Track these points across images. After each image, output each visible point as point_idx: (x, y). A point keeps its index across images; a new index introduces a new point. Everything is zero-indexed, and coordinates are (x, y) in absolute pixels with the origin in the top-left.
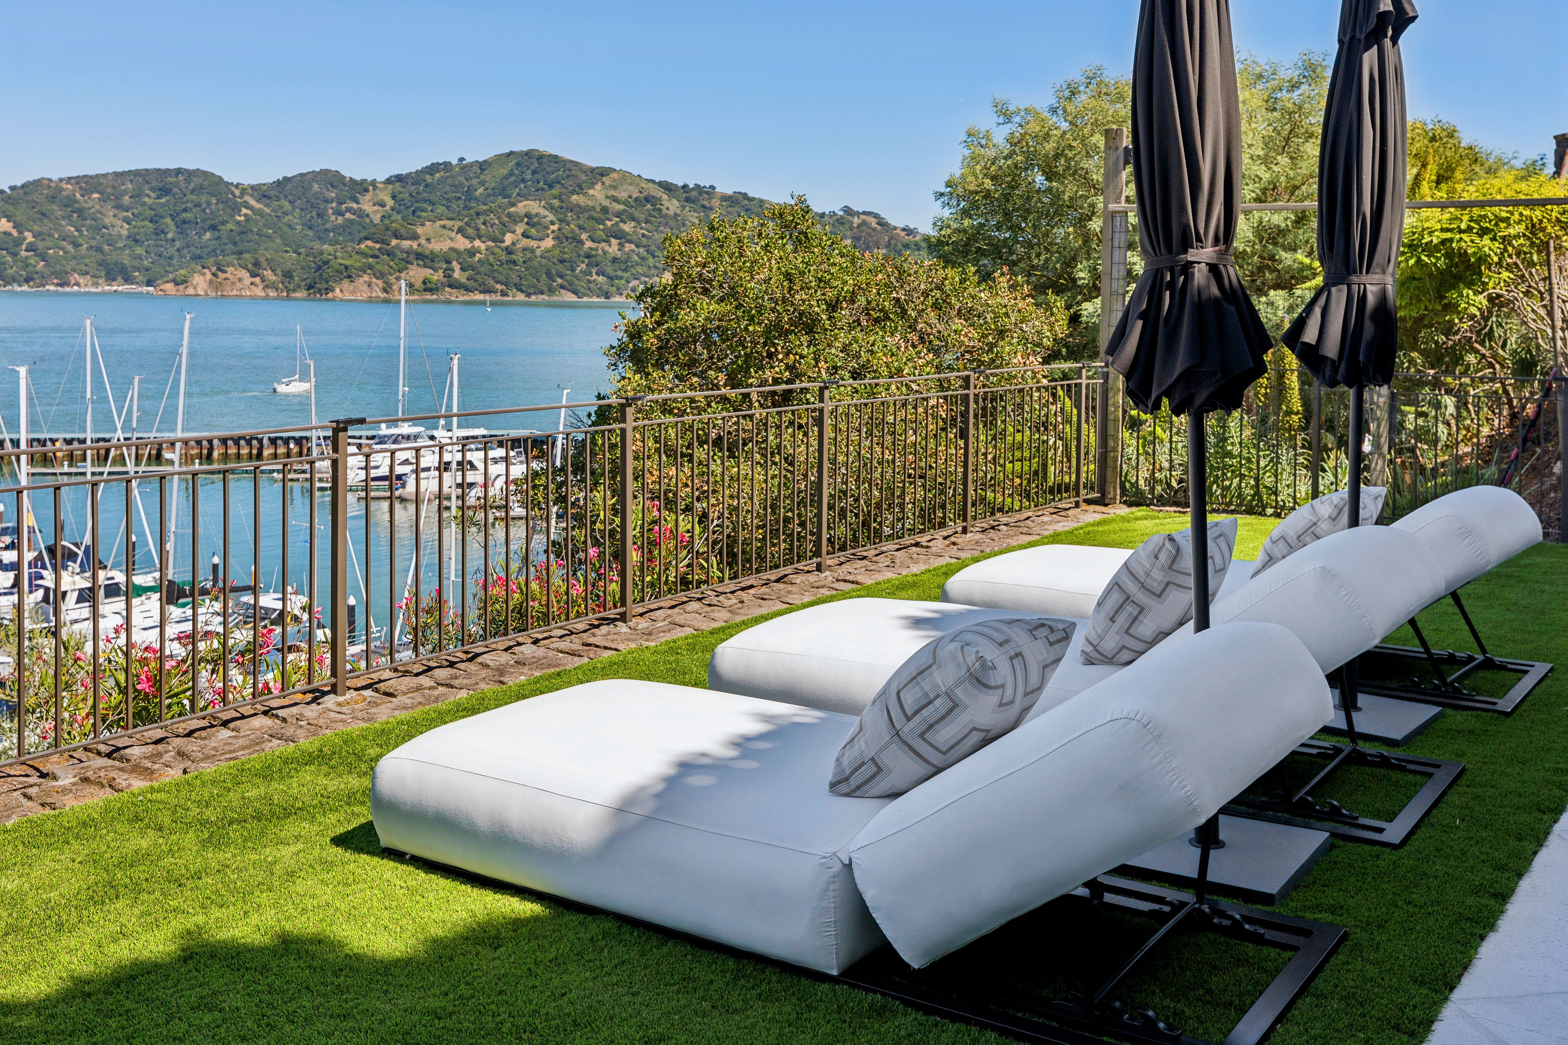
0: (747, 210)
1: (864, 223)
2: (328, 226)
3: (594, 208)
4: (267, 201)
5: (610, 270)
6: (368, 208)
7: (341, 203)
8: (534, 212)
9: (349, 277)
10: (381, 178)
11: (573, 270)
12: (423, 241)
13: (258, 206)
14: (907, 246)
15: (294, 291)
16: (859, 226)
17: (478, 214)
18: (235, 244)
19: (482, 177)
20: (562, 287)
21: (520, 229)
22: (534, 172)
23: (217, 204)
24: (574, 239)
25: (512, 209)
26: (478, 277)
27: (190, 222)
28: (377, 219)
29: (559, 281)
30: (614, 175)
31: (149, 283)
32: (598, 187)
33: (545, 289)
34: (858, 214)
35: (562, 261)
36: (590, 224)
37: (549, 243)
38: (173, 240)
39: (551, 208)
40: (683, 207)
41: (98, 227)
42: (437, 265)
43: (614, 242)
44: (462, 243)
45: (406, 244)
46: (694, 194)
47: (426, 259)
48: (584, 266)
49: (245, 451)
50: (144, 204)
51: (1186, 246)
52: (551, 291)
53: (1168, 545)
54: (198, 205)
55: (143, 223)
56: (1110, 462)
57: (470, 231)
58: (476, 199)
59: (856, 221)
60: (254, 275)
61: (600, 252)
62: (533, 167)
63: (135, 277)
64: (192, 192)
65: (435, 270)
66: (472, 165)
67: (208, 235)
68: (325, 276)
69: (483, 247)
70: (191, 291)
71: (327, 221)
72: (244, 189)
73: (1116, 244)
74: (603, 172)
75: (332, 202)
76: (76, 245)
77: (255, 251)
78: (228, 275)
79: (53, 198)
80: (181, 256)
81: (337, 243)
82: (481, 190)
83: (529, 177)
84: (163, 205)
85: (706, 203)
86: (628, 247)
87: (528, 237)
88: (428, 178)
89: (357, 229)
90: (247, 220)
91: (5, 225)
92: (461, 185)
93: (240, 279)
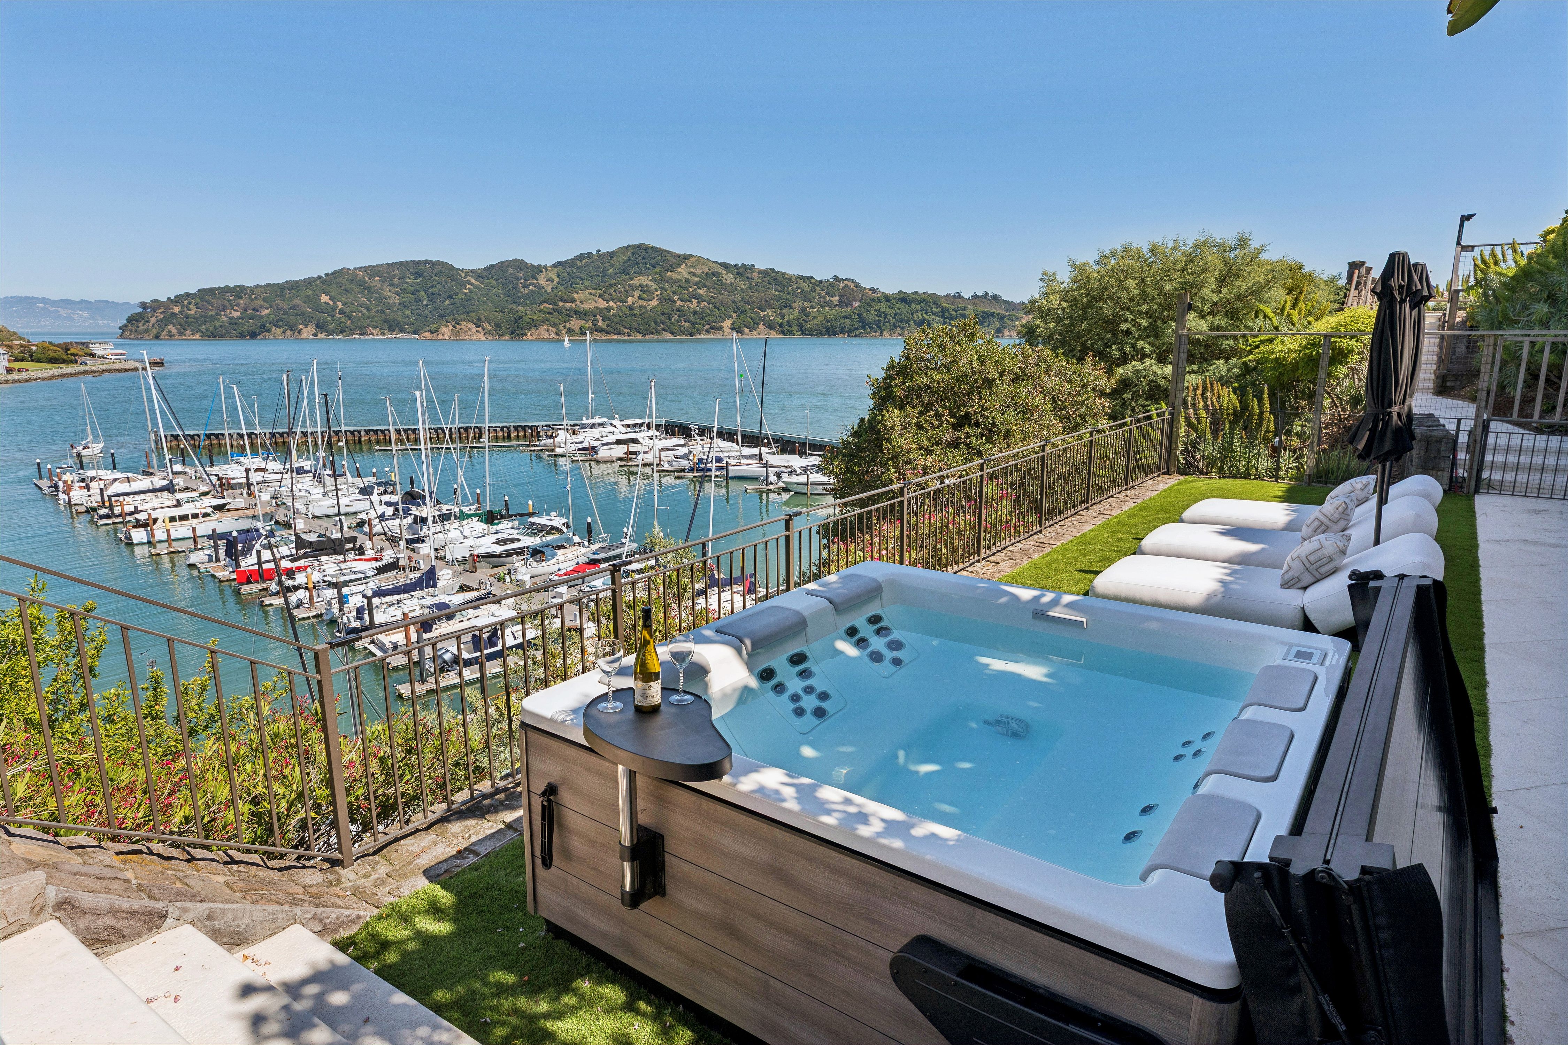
0: (775, 279)
1: (846, 286)
2: (519, 294)
3: (681, 280)
4: (481, 280)
5: (692, 319)
6: (543, 282)
7: (526, 280)
8: (645, 283)
9: (535, 326)
10: (550, 264)
11: (670, 320)
12: (579, 303)
13: (476, 283)
14: (873, 300)
15: (503, 335)
16: (843, 288)
17: (610, 285)
18: (464, 307)
19: (611, 262)
20: (664, 330)
21: (637, 294)
22: (643, 258)
23: (451, 282)
24: (669, 300)
25: (632, 282)
26: (613, 325)
27: (436, 294)
28: (549, 290)
29: (662, 326)
30: (693, 259)
31: (415, 332)
32: (683, 267)
33: (654, 331)
34: (843, 280)
35: (663, 314)
36: (678, 290)
37: (655, 303)
38: (427, 305)
39: (655, 280)
40: (736, 278)
41: (381, 299)
42: (588, 318)
43: (694, 301)
44: (602, 304)
45: (568, 305)
46: (742, 270)
47: (580, 314)
48: (677, 317)
50: (407, 283)
52: (658, 332)
54: (439, 283)
55: (408, 295)
57: (607, 296)
58: (608, 275)
59: (841, 285)
60: (478, 326)
61: (686, 308)
62: (642, 255)
63: (405, 329)
64: (436, 275)
65: (586, 321)
66: (605, 254)
67: (448, 302)
68: (520, 326)
69: (615, 306)
70: (441, 337)
71: (519, 291)
74: (687, 257)
75: (521, 279)
76: (369, 310)
77: (477, 311)
78: (462, 327)
79: (351, 281)
80: (433, 315)
81: (526, 305)
82: (611, 270)
83: (640, 261)
84: (419, 284)
85: (749, 275)
86: (703, 304)
87: (642, 299)
88: (578, 263)
89: (537, 296)
90: (471, 292)
91: (324, 298)
92: (599, 267)
93: (470, 329)
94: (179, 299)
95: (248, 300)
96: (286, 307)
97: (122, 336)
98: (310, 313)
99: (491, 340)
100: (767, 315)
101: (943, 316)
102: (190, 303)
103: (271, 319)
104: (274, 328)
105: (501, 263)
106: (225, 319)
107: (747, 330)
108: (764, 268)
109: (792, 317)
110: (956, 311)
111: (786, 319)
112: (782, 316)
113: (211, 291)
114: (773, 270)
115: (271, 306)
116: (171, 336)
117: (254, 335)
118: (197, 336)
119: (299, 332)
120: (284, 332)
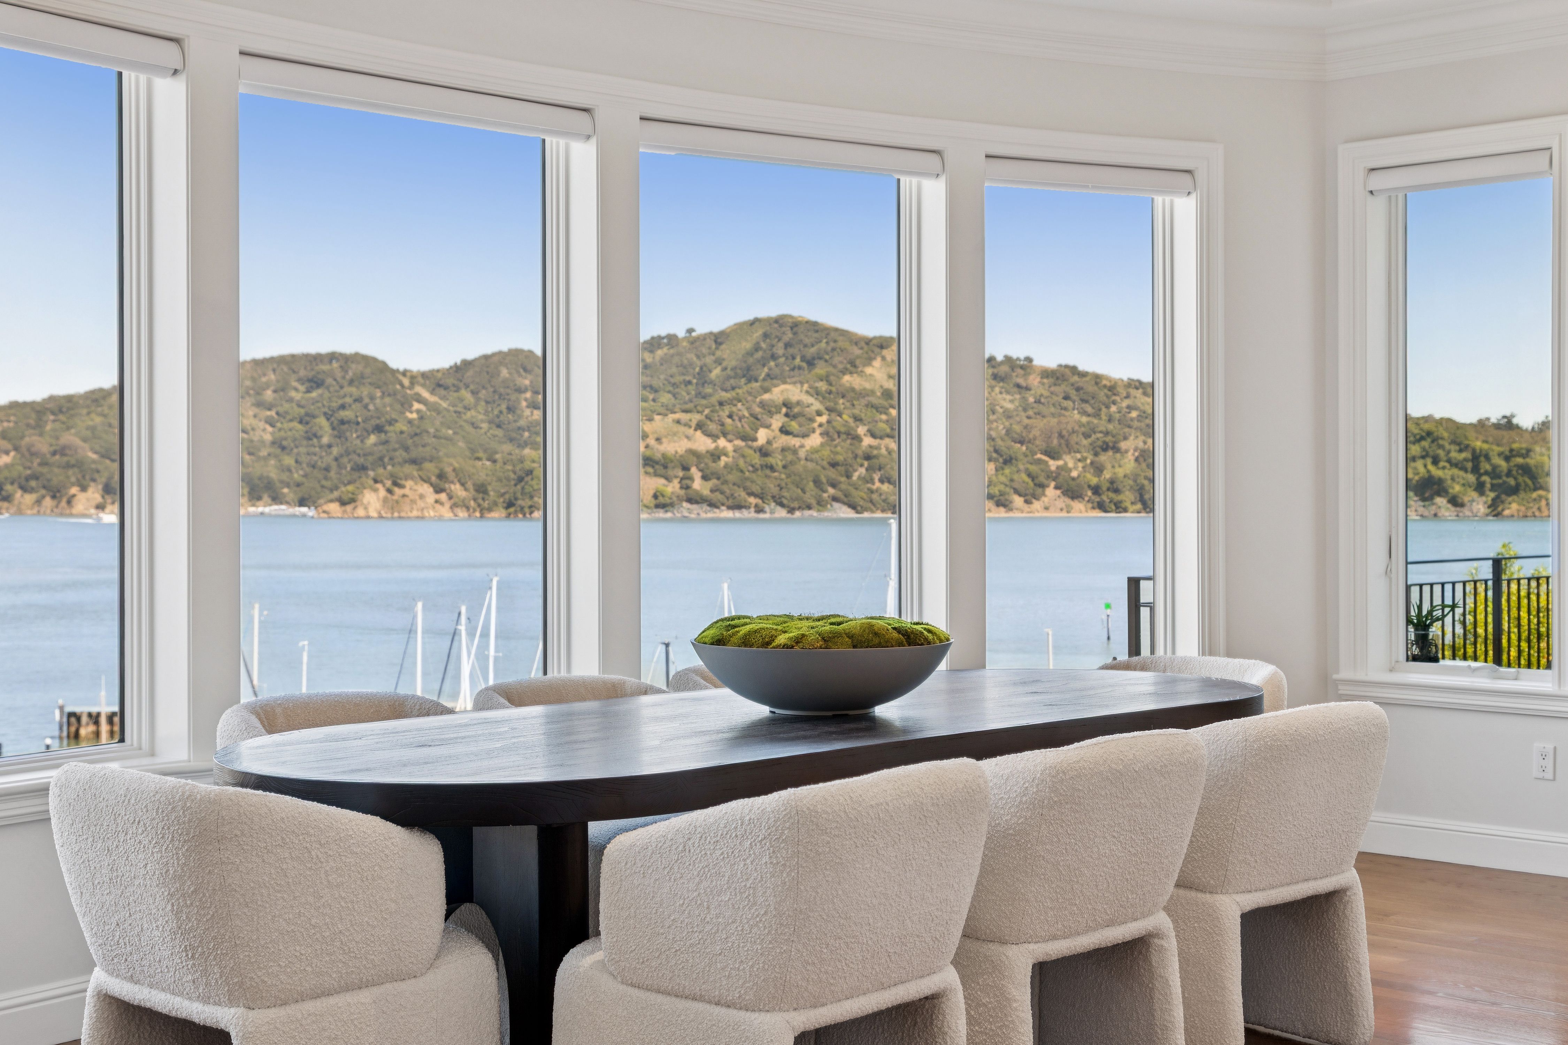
0: (1078, 389)
2: (522, 423)
3: (873, 392)
4: (443, 392)
7: (537, 393)
8: (793, 399)
11: (849, 476)
12: (651, 441)
13: (432, 399)
15: (490, 510)
17: (718, 403)
18: (406, 449)
19: (718, 353)
20: (835, 499)
21: (777, 422)
22: (787, 345)
23: (382, 397)
24: (848, 434)
25: (765, 396)
26: (725, 487)
27: (349, 422)
29: (831, 491)
31: (304, 503)
32: (875, 363)
33: (813, 502)
35: (834, 465)
36: (867, 413)
37: (815, 440)
38: (330, 446)
39: (815, 393)
42: (670, 473)
44: (703, 443)
46: (1005, 369)
47: (653, 464)
48: (862, 471)
50: (291, 400)
52: (821, 504)
54: (358, 400)
55: (292, 425)
57: (713, 427)
58: (712, 383)
60: (438, 490)
61: (883, 451)
62: (786, 339)
63: (284, 495)
64: (351, 382)
65: (668, 479)
66: (704, 338)
67: (372, 439)
69: (729, 447)
71: (520, 417)
72: (411, 376)
75: (525, 390)
77: (436, 459)
78: (406, 491)
80: (340, 467)
82: (718, 371)
83: (781, 351)
84: (315, 402)
85: (1021, 381)
87: (788, 433)
90: (421, 418)
92: (691, 364)
93: (422, 497)
96: (45, 449)
98: (94, 462)
99: (463, 519)
100: (1064, 468)
101: (1476, 470)
103: (15, 474)
104: (19, 493)
105: (486, 357)
107: (1018, 501)
108: (1053, 365)
109: (1120, 472)
110: (1507, 459)
111: (1107, 475)
112: (1099, 470)
114: (1074, 370)
115: (16, 449)
119: (69, 502)
120: (39, 502)
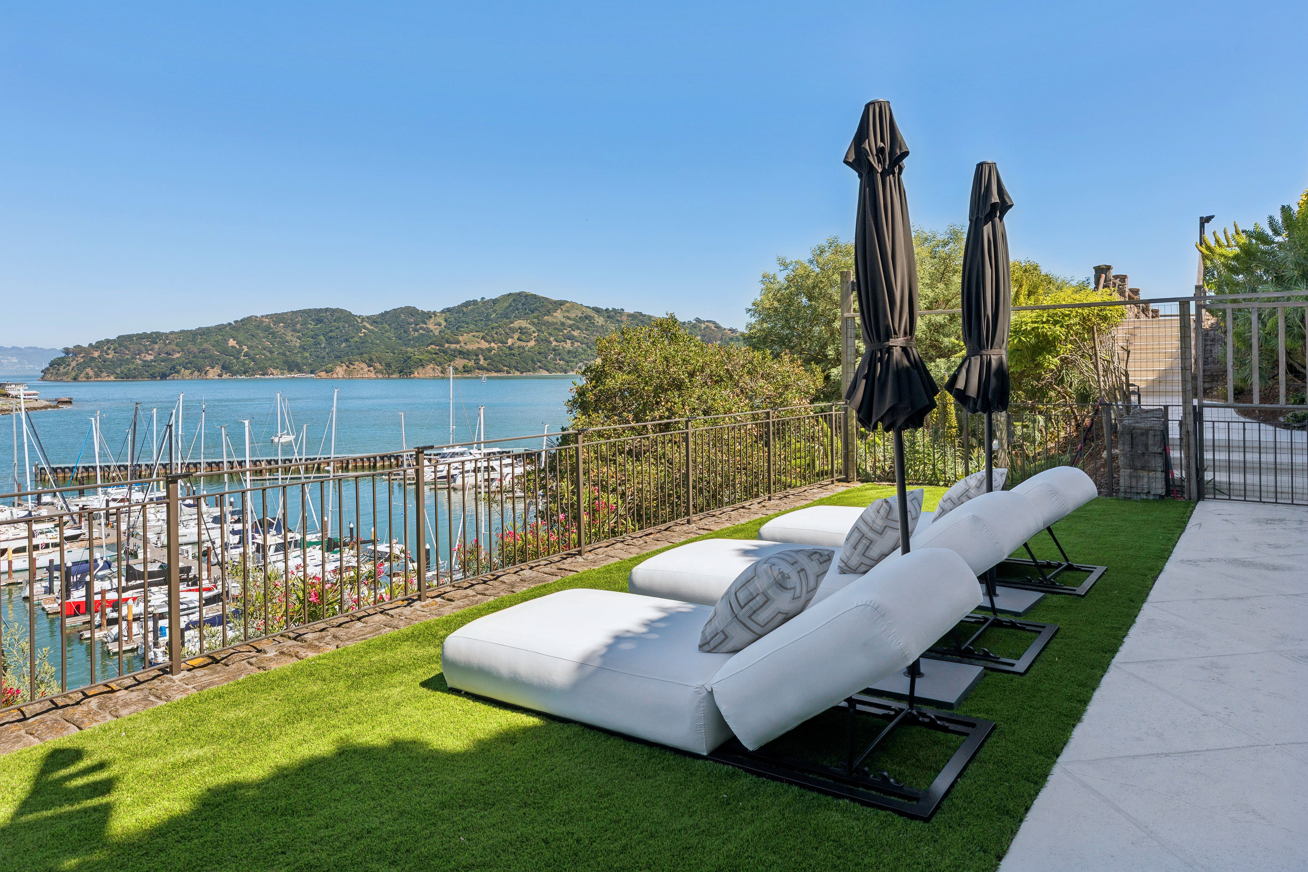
0: (642, 322)
1: (707, 327)
2: (410, 337)
3: (557, 323)
4: (376, 325)
5: (566, 357)
6: (431, 327)
7: (417, 325)
8: (524, 326)
9: (422, 365)
10: (439, 310)
11: (546, 358)
12: (463, 345)
13: (371, 327)
14: (732, 339)
15: (392, 374)
16: (704, 329)
17: (492, 328)
18: (359, 349)
19: (494, 308)
20: (540, 367)
21: (516, 336)
22: (523, 304)
23: (348, 327)
24: (546, 340)
25: (512, 325)
26: (493, 363)
27: (333, 338)
28: (437, 333)
29: (539, 364)
30: (568, 305)
31: (312, 372)
32: (559, 311)
33: (531, 369)
34: (704, 322)
35: (540, 353)
36: (555, 332)
37: (532, 343)
38: (325, 348)
39: (533, 324)
40: (606, 321)
41: (283, 342)
42: (470, 357)
43: (568, 341)
44: (484, 345)
45: (453, 346)
46: (612, 313)
47: (463, 354)
48: (552, 355)
49: (366, 464)
50: (308, 329)
51: (888, 337)
52: (534, 370)
53: (884, 505)
54: (338, 328)
55: (308, 339)
56: (850, 458)
57: (489, 338)
58: (491, 320)
59: (703, 326)
60: (369, 366)
61: (561, 347)
62: (522, 302)
63: (304, 369)
64: (335, 321)
65: (470, 360)
66: (488, 301)
67: (344, 345)
68: (409, 365)
69: (496, 346)
70: (335, 376)
71: (409, 335)
72: (363, 318)
73: (849, 335)
74: (561, 303)
75: (412, 324)
76: (271, 352)
77: (370, 353)
78: (355, 367)
79: (258, 327)
80: (329, 357)
81: (415, 347)
82: (494, 315)
83: (520, 307)
84: (319, 329)
85: (619, 318)
86: (577, 344)
87: (521, 340)
88: (464, 309)
89: (426, 339)
90: (365, 336)
91: (232, 342)
92: (483, 312)
93: (362, 369)
94: (99, 345)
95: (162, 345)
96: (196, 350)
97: (43, 379)
98: (217, 356)
102: (109, 349)
103: (181, 361)
104: (183, 370)
105: (395, 310)
106: (139, 362)
108: (632, 312)
113: (130, 337)
116: (88, 378)
117: (164, 376)
118: (112, 378)
119: (205, 373)
120: (192, 373)
